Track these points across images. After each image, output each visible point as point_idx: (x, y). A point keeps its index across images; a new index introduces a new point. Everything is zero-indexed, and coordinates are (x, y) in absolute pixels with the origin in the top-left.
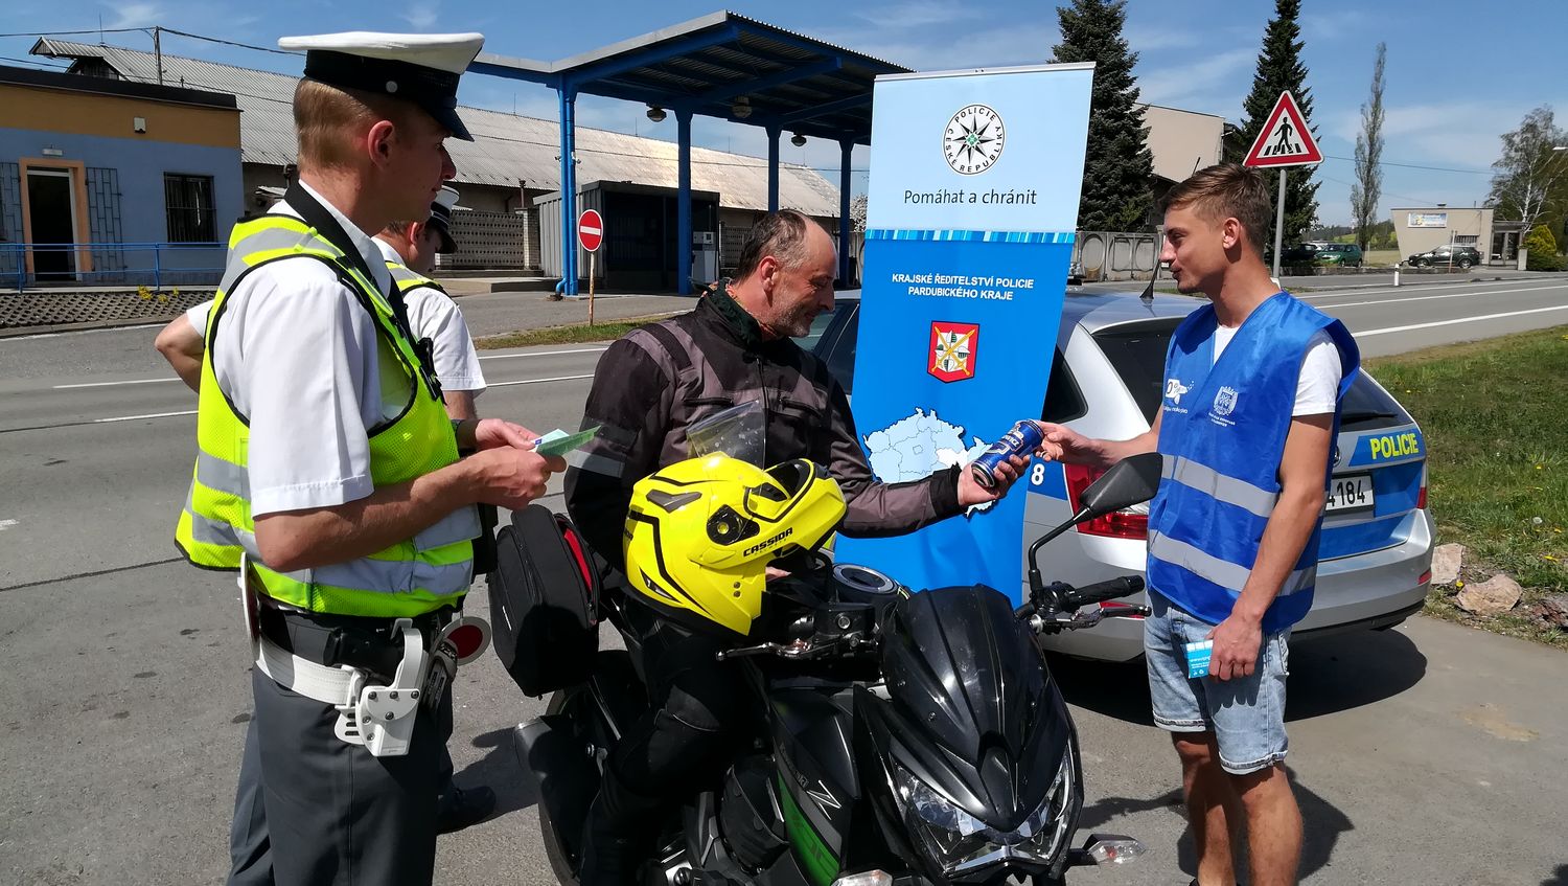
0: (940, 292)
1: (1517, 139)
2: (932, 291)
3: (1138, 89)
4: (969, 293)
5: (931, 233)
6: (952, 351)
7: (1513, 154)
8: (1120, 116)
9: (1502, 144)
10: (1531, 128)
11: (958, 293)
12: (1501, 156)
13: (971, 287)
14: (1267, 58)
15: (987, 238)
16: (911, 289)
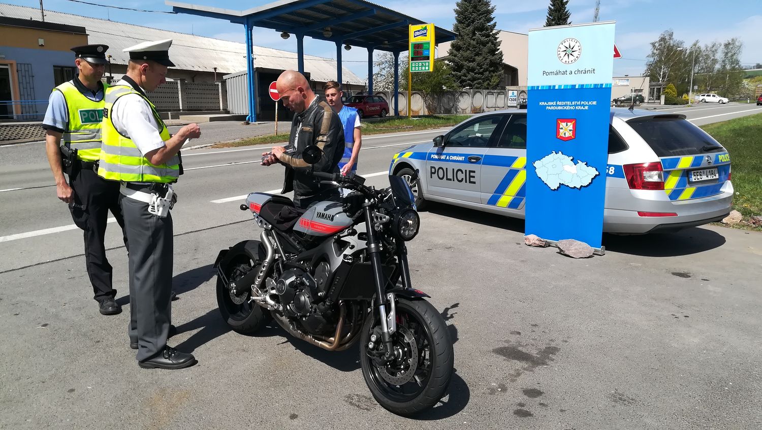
0: (560, 108)
1: (657, 45)
2: (556, 108)
3: (496, 23)
4: (572, 108)
5: (554, 86)
6: (566, 129)
7: (655, 51)
8: (488, 36)
9: (651, 47)
10: (663, 39)
11: (568, 108)
12: (650, 53)
13: (573, 106)
14: (552, 8)
15: (577, 87)
16: (547, 108)
